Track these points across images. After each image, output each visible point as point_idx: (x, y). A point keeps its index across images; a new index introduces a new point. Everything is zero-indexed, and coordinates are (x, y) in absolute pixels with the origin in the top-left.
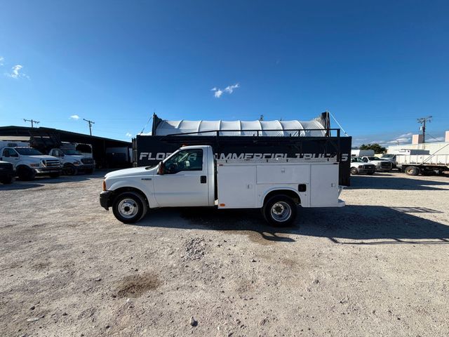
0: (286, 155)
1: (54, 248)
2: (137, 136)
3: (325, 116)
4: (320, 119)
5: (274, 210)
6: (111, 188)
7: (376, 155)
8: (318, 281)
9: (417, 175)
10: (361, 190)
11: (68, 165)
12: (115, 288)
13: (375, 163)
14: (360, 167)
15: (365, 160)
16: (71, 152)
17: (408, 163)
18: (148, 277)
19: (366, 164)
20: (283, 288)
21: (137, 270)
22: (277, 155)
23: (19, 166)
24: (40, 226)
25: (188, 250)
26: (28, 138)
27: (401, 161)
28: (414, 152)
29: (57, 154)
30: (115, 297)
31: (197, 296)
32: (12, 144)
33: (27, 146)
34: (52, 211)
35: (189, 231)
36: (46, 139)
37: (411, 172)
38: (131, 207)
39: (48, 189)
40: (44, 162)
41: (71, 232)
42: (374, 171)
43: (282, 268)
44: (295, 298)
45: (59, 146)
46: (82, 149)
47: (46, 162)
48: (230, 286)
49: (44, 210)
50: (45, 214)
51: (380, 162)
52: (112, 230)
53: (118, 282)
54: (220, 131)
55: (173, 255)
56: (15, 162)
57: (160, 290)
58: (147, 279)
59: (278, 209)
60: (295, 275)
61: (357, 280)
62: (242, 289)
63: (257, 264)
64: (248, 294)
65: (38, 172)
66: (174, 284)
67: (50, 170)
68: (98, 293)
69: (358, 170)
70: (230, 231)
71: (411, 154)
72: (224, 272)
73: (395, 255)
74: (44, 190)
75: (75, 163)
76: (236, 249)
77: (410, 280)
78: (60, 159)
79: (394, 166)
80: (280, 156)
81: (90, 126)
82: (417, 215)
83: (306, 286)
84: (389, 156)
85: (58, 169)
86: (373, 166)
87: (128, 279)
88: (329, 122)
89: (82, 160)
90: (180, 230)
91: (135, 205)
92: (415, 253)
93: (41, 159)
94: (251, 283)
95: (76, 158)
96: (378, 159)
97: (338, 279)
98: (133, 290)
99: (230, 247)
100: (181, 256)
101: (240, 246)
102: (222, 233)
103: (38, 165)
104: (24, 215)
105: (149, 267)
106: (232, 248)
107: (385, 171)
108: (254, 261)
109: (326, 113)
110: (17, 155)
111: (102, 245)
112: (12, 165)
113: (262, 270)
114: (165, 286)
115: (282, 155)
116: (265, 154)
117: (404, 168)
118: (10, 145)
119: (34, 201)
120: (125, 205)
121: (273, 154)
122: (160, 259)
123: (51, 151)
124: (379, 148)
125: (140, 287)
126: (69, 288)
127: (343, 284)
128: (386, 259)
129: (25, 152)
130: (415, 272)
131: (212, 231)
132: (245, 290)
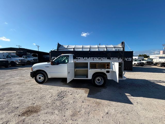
0: (107, 58)
1: (8, 93)
2: (51, 51)
3: (123, 43)
4: (121, 44)
5: (97, 80)
6: (34, 70)
7: (145, 59)
8: (108, 113)
9: (162, 67)
10: (137, 72)
11: (28, 61)
12: (21, 112)
13: (144, 62)
14: (138, 63)
15: (140, 61)
16: (30, 57)
17: (158, 62)
18: (37, 107)
19: (140, 62)
20: (91, 115)
21: (34, 104)
22: (103, 58)
23: (11, 61)
24: (9, 84)
25: (58, 96)
26: (15, 52)
27: (155, 61)
28: (160, 58)
29: (25, 57)
30: (19, 116)
31: (53, 117)
32: (10, 54)
33: (15, 54)
34: (16, 78)
35: (62, 87)
36: (21, 52)
37: (159, 66)
38: (41, 77)
39: (19, 70)
40: (19, 60)
41: (18, 86)
42: (144, 65)
43: (94, 105)
44: (95, 121)
45: (26, 54)
46: (34, 56)
47: (20, 60)
48: (69, 113)
49: (14, 77)
50: (13, 79)
51: (146, 61)
52: (33, 86)
53: (24, 109)
54: (75, 48)
55: (51, 98)
56: (10, 60)
57: (39, 113)
58: (36, 108)
59: (99, 80)
60: (99, 110)
61: (126, 113)
62: (73, 115)
63: (84, 103)
64: (75, 118)
65: (18, 64)
66: (46, 111)
67: (22, 63)
68: (14, 114)
69: (137, 64)
70: (78, 88)
71: (159, 58)
72: (69, 106)
73: (146, 102)
74: (18, 70)
75: (31, 60)
76: (77, 96)
77: (151, 115)
78: (26, 59)
79: (152, 63)
80: (104, 59)
81: (38, 48)
82: (159, 84)
83: (102, 115)
84: (150, 59)
85: (25, 62)
86: (143, 63)
87: (29, 107)
88: (124, 46)
89: (33, 59)
90: (58, 87)
91: (43, 77)
92: (155, 102)
93: (19, 59)
94: (78, 112)
95: (31, 59)
96: (145, 60)
97: (117, 113)
98: (29, 113)
99: (75, 95)
100: (54, 98)
101: (80, 95)
102: (74, 89)
103: (17, 61)
104: (5, 79)
105: (39, 103)
106: (76, 95)
107: (148, 65)
108: (83, 102)
109: (123, 42)
110: (11, 58)
111: (26, 92)
112: (8, 61)
113: (85, 106)
114: (42, 112)
115: (105, 58)
116: (98, 58)
117: (156, 64)
118: (9, 54)
119: (12, 74)
120: (39, 77)
121: (101, 58)
122: (45, 99)
123: (23, 56)
124: (146, 56)
125: (32, 112)
126: (4, 111)
127: (119, 115)
128: (141, 104)
129: (14, 57)
130: (154, 111)
131: (71, 88)
132: (74, 116)
